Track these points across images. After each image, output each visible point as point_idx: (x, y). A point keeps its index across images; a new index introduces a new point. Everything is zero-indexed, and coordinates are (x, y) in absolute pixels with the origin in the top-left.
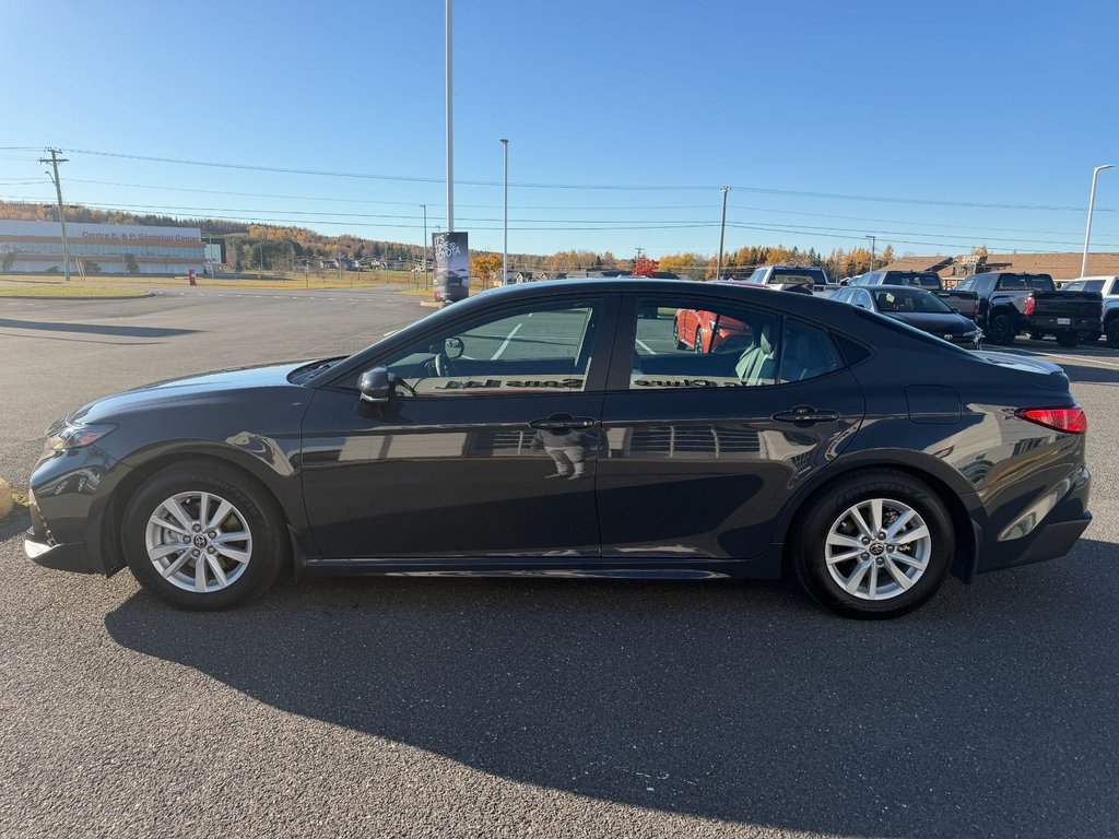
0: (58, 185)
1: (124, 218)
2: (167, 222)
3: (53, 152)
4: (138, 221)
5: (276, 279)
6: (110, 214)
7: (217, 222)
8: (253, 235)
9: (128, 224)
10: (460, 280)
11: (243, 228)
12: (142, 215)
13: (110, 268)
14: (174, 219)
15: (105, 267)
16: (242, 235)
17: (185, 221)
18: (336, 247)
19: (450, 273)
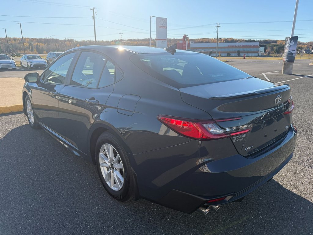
0: (218, 33)
1: (242, 41)
2: (254, 41)
3: (218, 24)
4: (246, 41)
5: (278, 57)
6: (239, 40)
7: (268, 40)
8: (278, 43)
9: (243, 42)
10: (292, 54)
11: (276, 42)
12: (247, 39)
13: (233, 55)
14: (256, 40)
15: (232, 54)
16: (274, 44)
17: (259, 41)
18: (306, 46)
19: (289, 52)
